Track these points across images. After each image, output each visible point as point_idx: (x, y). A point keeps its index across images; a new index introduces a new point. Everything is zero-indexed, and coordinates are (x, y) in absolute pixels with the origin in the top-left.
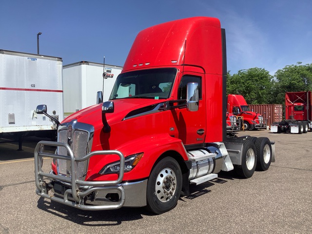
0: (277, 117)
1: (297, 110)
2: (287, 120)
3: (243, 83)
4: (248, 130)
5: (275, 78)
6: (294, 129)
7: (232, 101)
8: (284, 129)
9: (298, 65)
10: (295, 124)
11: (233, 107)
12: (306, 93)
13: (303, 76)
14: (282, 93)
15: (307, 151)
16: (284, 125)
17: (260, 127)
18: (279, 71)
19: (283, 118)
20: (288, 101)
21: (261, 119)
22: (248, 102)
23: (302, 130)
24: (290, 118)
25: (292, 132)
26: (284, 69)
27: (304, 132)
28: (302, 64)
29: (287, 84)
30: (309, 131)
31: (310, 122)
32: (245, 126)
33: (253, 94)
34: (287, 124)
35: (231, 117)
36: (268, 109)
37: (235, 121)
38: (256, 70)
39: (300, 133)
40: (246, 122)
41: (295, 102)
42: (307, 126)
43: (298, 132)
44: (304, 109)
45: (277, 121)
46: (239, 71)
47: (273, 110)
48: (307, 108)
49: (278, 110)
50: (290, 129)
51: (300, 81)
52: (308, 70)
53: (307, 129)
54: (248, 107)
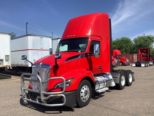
0: (135, 60)
1: (144, 56)
2: (139, 61)
3: (119, 44)
4: (122, 65)
5: (133, 42)
6: (143, 65)
7: (115, 52)
8: (138, 65)
9: (144, 36)
10: (143, 63)
11: (115, 55)
12: (148, 49)
13: (146, 40)
14: (137, 49)
15: (149, 73)
16: (138, 63)
17: (127, 64)
18: (135, 39)
19: (137, 60)
20: (140, 53)
21: (128, 60)
22: (121, 53)
23: (146, 65)
24: (141, 60)
25: (142, 66)
26: (137, 38)
27: (147, 66)
28: (145, 35)
29: (139, 44)
30: (149, 66)
31: (149, 62)
32: (121, 64)
33: (124, 49)
34: (139, 63)
35: (115, 60)
36: (131, 56)
37: (117, 62)
38: (124, 38)
39: (145, 66)
40: (121, 62)
41: (143, 53)
42: (148, 64)
43: (144, 66)
44: (147, 56)
45: (135, 61)
46: (117, 39)
47: (133, 56)
48: (148, 55)
49: (135, 56)
50: (141, 65)
51: (144, 43)
52: (148, 38)
53: (148, 65)
54: (122, 55)
